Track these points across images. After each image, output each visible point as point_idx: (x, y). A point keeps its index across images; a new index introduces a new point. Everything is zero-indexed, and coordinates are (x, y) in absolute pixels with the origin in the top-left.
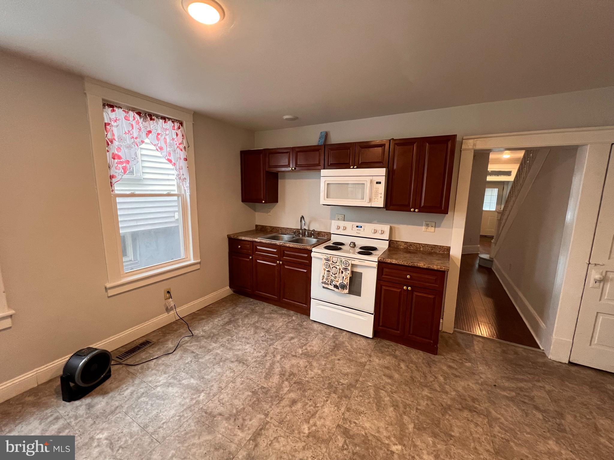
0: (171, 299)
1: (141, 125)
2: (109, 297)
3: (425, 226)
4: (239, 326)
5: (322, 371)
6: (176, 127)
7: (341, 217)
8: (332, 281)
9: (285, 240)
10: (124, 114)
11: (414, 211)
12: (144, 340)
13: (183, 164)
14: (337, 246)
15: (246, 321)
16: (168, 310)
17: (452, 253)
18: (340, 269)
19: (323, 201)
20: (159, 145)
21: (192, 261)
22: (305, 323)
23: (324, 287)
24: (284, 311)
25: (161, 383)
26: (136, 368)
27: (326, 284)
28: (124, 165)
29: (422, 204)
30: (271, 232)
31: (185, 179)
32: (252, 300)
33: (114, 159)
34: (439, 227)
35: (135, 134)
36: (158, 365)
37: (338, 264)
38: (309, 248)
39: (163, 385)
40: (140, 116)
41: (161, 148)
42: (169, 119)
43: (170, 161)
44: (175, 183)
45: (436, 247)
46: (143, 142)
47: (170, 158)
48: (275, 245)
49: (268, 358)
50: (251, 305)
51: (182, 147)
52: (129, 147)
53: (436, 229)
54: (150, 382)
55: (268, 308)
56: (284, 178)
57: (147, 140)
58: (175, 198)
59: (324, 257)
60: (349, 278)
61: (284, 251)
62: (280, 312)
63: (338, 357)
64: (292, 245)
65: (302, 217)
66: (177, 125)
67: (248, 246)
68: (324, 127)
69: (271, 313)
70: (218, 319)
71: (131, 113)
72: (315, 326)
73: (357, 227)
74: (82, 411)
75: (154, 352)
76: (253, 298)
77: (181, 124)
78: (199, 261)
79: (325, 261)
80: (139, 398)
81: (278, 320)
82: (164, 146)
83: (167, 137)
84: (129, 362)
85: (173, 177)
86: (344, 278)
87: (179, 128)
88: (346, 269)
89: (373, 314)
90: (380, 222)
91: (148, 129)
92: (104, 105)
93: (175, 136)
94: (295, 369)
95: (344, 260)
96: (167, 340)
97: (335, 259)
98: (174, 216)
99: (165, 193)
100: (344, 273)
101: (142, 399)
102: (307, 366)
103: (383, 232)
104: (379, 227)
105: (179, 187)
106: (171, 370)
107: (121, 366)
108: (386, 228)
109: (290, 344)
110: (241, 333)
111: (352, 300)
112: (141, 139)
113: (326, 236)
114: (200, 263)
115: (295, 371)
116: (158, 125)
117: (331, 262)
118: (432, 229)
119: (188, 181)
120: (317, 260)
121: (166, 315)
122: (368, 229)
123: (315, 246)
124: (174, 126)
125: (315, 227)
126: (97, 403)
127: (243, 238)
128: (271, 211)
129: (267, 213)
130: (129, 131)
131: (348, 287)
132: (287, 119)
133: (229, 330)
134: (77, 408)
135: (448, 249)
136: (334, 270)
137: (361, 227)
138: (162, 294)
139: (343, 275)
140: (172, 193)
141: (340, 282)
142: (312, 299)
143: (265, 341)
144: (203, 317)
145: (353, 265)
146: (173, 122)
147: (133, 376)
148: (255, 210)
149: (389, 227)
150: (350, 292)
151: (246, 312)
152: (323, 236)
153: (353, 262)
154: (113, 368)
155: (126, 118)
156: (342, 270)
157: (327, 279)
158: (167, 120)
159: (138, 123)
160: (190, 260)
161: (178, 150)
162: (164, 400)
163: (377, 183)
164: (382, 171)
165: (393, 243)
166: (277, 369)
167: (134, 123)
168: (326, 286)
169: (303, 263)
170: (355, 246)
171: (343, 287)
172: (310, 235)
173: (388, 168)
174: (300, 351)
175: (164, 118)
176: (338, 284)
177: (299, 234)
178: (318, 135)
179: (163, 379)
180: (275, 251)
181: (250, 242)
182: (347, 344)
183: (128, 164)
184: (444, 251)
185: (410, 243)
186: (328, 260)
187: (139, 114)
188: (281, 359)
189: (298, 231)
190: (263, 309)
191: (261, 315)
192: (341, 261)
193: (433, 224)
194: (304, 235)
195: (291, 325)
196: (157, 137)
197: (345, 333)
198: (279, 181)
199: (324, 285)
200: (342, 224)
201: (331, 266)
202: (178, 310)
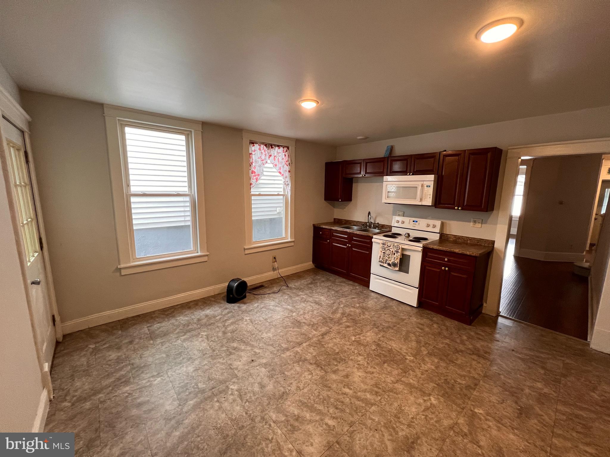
0: (276, 263)
1: (266, 152)
2: (245, 254)
3: (473, 222)
4: (318, 286)
5: (371, 317)
6: (285, 151)
7: (401, 213)
8: (387, 260)
9: (355, 229)
10: (258, 147)
11: (458, 209)
12: (260, 284)
13: (287, 174)
14: (394, 236)
15: (322, 284)
16: (274, 269)
17: (496, 246)
18: (392, 252)
19: (384, 201)
20: (275, 163)
21: (289, 240)
22: (365, 292)
23: (381, 265)
24: (351, 283)
25: (272, 305)
26: (258, 296)
27: (382, 262)
28: (257, 177)
29: (465, 204)
30: (345, 224)
31: (288, 184)
32: (328, 273)
33: (252, 173)
34: (486, 223)
35: (263, 157)
36: (270, 297)
37: (391, 247)
38: (371, 235)
39: (273, 306)
40: (266, 146)
41: (276, 165)
42: (281, 146)
43: (280, 173)
44: (282, 186)
45: (482, 240)
46: (267, 162)
47: (280, 171)
48: (346, 232)
49: (335, 305)
50: (327, 276)
51: (287, 163)
52: (260, 166)
53: (483, 225)
54: (266, 303)
55: (339, 279)
56: (357, 182)
57: (269, 161)
58: (282, 197)
59: (381, 242)
60: (399, 259)
61: (352, 237)
62: (348, 283)
63: (385, 313)
64: (358, 233)
65: (369, 213)
66: (285, 149)
67: (327, 233)
68: (390, 142)
69: (341, 283)
70: (304, 281)
71: (262, 146)
72: (373, 294)
73: (414, 221)
74: (236, 308)
75: (267, 291)
76: (328, 272)
77: (288, 148)
78: (293, 240)
79: (382, 245)
80: (262, 308)
81: (345, 287)
82: (277, 164)
83: (280, 158)
84: (254, 293)
85: (282, 182)
86: (396, 258)
87: (287, 151)
88: (397, 252)
89: (417, 288)
90: (433, 218)
91: (270, 154)
92: (250, 144)
93: (284, 157)
94: (353, 313)
95: (396, 245)
96: (273, 287)
97: (389, 244)
98: (276, 211)
99: (276, 193)
100: (396, 254)
101: (263, 309)
102: (361, 313)
103: (434, 226)
104: (431, 222)
105: (284, 189)
106: (277, 300)
107: (251, 294)
108: (438, 223)
109: (351, 301)
110: (319, 290)
111: (401, 276)
112: (266, 161)
113: (388, 228)
114: (294, 242)
115: (352, 314)
116: (276, 151)
117: (386, 246)
118: (480, 225)
119: (290, 186)
120: (376, 244)
121: (272, 273)
122: (422, 223)
123: (376, 234)
124: (284, 150)
125: (381, 221)
126: (243, 307)
127: (324, 227)
128: (346, 208)
129: (343, 209)
130: (260, 157)
131: (398, 265)
132: (360, 139)
133: (311, 287)
134: (234, 306)
135: (493, 242)
136: (388, 252)
137: (417, 222)
138: (271, 258)
139: (395, 256)
140: (280, 193)
141: (392, 261)
142: (371, 274)
143: (334, 296)
144: (294, 278)
145: (403, 249)
146: (283, 148)
147: (258, 299)
148: (334, 207)
149: (440, 222)
150: (400, 270)
151: (323, 279)
152: (385, 229)
153: (403, 247)
154: (247, 294)
155: (260, 149)
156: (394, 252)
157: (383, 259)
158: (280, 147)
159: (265, 151)
160: (288, 239)
161: (285, 166)
162: (274, 311)
163: (427, 186)
164: (431, 177)
165: (444, 235)
166: (340, 311)
167: (263, 151)
168: (382, 264)
169: (366, 247)
170: (409, 236)
171: (395, 265)
172: (375, 227)
173: (437, 174)
174: (358, 305)
175: (278, 146)
176: (391, 263)
177: (367, 226)
178: (385, 148)
179: (273, 303)
180: (346, 236)
181: (328, 230)
182: (394, 307)
183: (259, 176)
184: (489, 244)
185: (459, 236)
186: (383, 244)
187: (266, 145)
188: (344, 307)
189: (366, 224)
190: (335, 279)
191: (334, 282)
192: (394, 245)
193: (481, 221)
194: (370, 227)
195: (355, 291)
196: (274, 158)
197: (395, 301)
198: (353, 184)
199: (380, 263)
200: (400, 218)
201: (386, 249)
202: (280, 271)
